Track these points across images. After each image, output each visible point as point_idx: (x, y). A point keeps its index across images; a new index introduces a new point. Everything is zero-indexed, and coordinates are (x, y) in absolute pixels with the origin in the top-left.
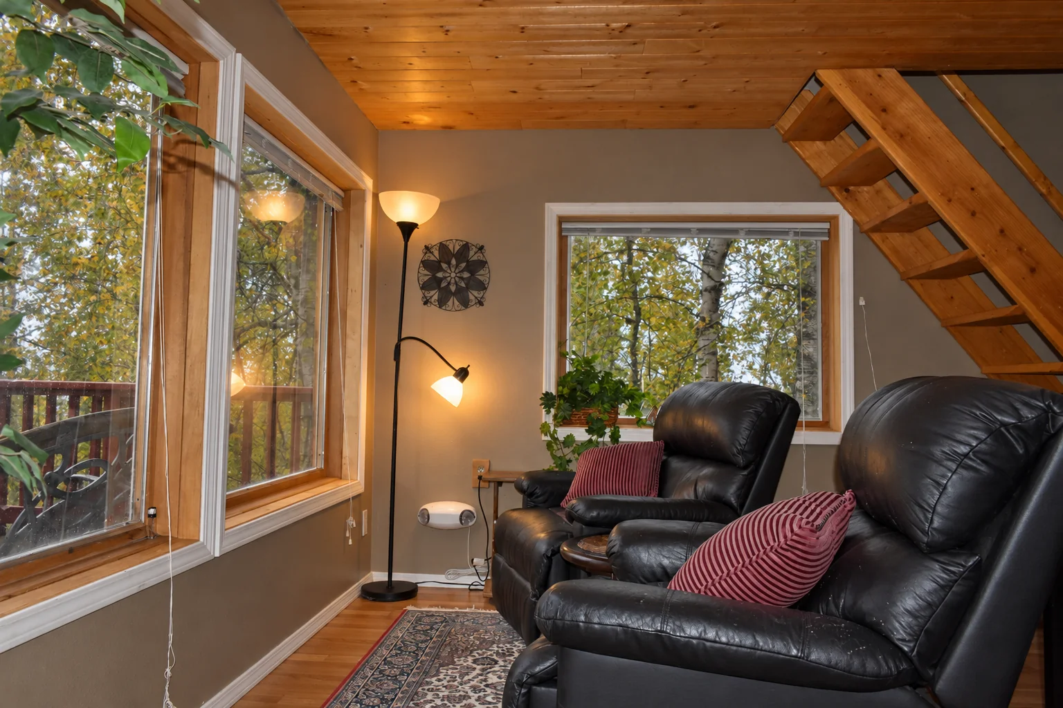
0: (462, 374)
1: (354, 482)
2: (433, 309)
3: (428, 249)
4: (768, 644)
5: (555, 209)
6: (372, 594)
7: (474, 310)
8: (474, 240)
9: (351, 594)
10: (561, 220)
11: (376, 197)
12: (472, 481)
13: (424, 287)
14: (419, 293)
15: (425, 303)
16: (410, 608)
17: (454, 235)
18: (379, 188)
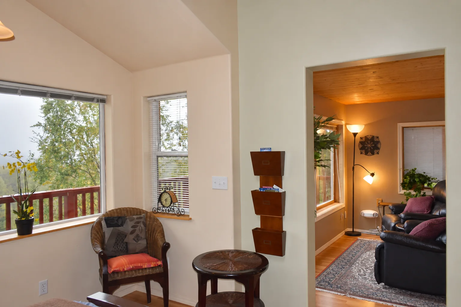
0: (373, 175)
1: (342, 204)
2: (363, 155)
3: (361, 138)
4: (421, 244)
5: (400, 125)
6: (348, 234)
7: (376, 155)
8: (375, 135)
9: (343, 233)
10: (403, 128)
11: (346, 126)
12: (377, 205)
13: (361, 149)
14: (359, 151)
15: (361, 154)
16: (359, 238)
17: (369, 133)
18: (346, 124)
